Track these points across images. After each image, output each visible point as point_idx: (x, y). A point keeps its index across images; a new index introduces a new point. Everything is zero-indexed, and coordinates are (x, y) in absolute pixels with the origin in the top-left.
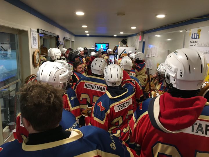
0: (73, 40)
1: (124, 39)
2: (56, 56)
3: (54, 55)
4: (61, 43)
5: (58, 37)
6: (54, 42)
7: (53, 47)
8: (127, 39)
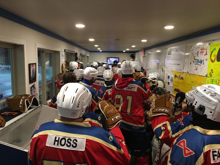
0: (88, 56)
1: (133, 54)
2: (75, 67)
3: (73, 66)
4: (79, 58)
5: (76, 54)
6: (74, 58)
7: (73, 61)
8: (135, 54)
